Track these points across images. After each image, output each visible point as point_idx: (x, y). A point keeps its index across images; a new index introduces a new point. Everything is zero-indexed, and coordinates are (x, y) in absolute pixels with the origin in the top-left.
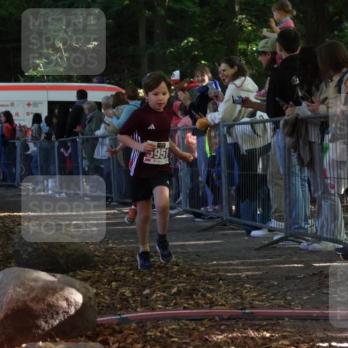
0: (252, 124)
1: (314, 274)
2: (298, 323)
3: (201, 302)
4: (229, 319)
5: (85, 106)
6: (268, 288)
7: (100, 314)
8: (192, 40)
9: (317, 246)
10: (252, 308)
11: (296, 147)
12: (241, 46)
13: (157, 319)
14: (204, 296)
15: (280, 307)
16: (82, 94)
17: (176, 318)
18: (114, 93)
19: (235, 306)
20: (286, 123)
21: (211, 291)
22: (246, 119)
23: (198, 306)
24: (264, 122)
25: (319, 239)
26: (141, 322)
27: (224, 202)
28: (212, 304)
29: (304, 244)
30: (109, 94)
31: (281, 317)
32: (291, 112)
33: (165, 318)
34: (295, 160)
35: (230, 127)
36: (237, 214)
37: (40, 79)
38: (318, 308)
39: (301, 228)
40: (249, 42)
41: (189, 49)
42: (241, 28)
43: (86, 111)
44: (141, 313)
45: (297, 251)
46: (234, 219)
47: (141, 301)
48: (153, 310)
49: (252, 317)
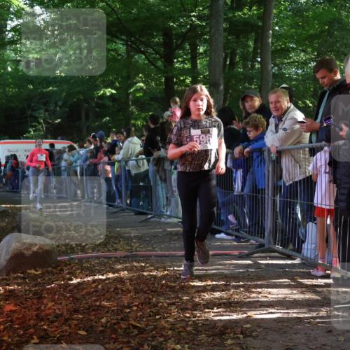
0: (136, 160)
1: (167, 235)
2: (159, 258)
3: (111, 249)
4: (125, 257)
5: (54, 151)
6: (144, 241)
7: (59, 256)
8: (108, 118)
9: (169, 220)
10: (136, 251)
11: (158, 171)
12: (133, 122)
13: (88, 258)
14: (112, 246)
15: (150, 251)
16: (52, 145)
17: (98, 258)
18: (68, 145)
19: (128, 251)
20: (154, 159)
21: (116, 243)
22: (134, 158)
23: (109, 251)
24: (143, 159)
25: (170, 217)
26: (80, 260)
27: (124, 199)
28: (116, 250)
29: (163, 220)
30: (66, 145)
31: (150, 256)
32: (156, 154)
33: (92, 257)
34: (158, 177)
35: (127, 162)
36: (130, 205)
37: (32, 138)
38: (168, 251)
39: (161, 211)
40: (136, 119)
41: (106, 123)
42: (132, 113)
43: (55, 154)
44: (80, 255)
45: (159, 223)
46: (128, 207)
47: (81, 250)
48: (86, 253)
49: (136, 256)
